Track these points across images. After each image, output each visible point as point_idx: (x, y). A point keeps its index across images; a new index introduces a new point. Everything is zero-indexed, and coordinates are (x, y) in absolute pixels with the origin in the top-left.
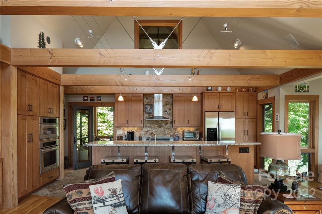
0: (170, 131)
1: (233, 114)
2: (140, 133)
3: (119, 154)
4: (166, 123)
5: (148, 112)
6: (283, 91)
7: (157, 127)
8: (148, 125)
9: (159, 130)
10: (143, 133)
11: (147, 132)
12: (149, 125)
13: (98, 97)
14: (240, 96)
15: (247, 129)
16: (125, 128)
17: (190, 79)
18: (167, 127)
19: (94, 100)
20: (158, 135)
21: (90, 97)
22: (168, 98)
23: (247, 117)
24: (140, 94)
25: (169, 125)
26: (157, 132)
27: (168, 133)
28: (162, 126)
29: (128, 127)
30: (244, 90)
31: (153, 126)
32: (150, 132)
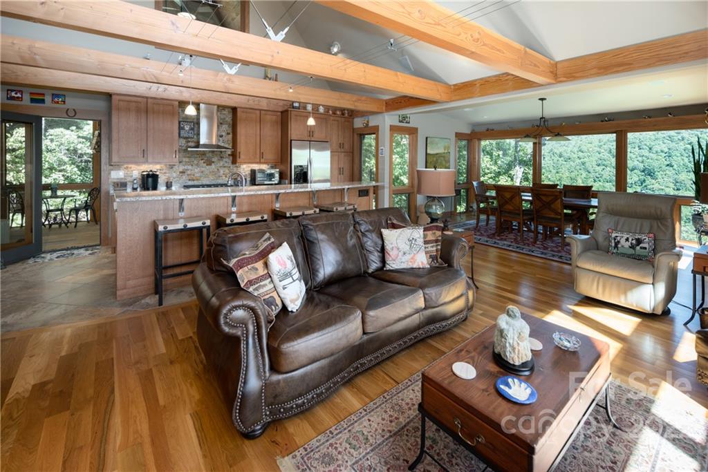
0: (227, 171)
1: (327, 145)
2: (167, 175)
3: (182, 214)
4: (221, 157)
5: (186, 135)
6: (388, 120)
7: (204, 163)
8: (184, 159)
9: (207, 169)
10: (175, 175)
11: (183, 172)
12: (187, 160)
13: (54, 96)
14: (334, 120)
15: (342, 166)
16: (133, 166)
17: (291, 91)
18: (221, 163)
19: (43, 101)
20: (205, 177)
21: (31, 94)
22: (224, 114)
23: (342, 150)
24: (172, 100)
25: (227, 160)
26: (202, 172)
27: (224, 174)
28: (213, 162)
29: (146, 162)
30: (338, 113)
31: (195, 162)
32: (189, 172)
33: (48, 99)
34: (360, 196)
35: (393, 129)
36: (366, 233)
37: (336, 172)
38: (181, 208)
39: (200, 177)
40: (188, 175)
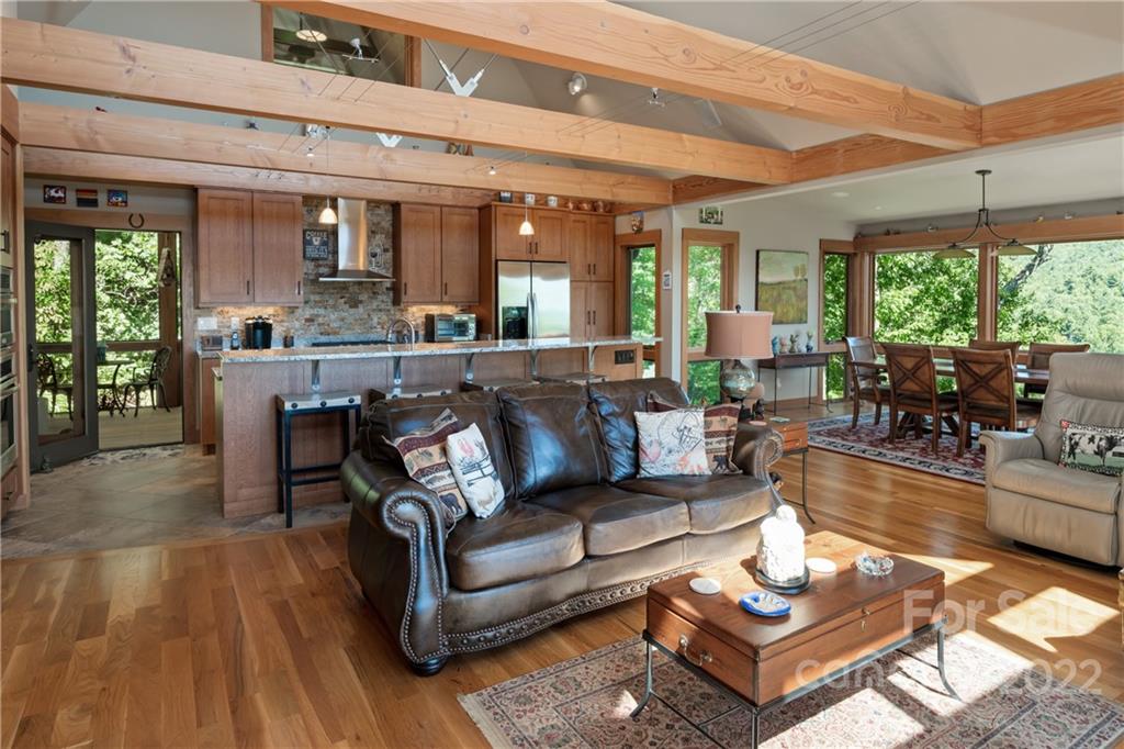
0: (385, 318)
1: (565, 268)
2: (286, 324)
4: (374, 293)
5: (315, 254)
7: (345, 303)
8: (312, 297)
9: (350, 314)
10: (297, 324)
11: (310, 320)
12: (317, 298)
13: (112, 193)
14: (579, 221)
15: (593, 309)
16: (231, 309)
17: (493, 173)
18: (375, 304)
19: (94, 203)
20: (348, 329)
21: (78, 191)
22: (378, 214)
23: (593, 278)
24: (292, 194)
25: (385, 298)
26: (342, 320)
27: (379, 323)
28: (361, 302)
29: (253, 302)
30: (585, 206)
31: (331, 302)
32: (320, 320)
33: (102, 198)
34: (617, 362)
35: (688, 236)
36: (609, 418)
37: (582, 319)
38: (315, 378)
39: (340, 328)
40: (319, 325)
